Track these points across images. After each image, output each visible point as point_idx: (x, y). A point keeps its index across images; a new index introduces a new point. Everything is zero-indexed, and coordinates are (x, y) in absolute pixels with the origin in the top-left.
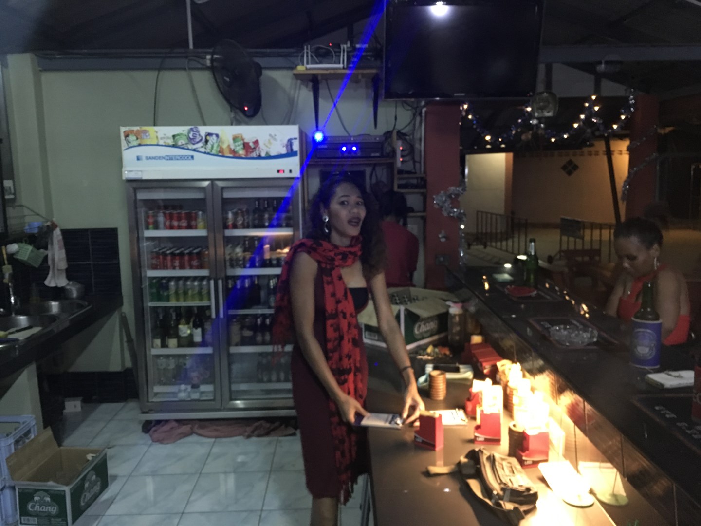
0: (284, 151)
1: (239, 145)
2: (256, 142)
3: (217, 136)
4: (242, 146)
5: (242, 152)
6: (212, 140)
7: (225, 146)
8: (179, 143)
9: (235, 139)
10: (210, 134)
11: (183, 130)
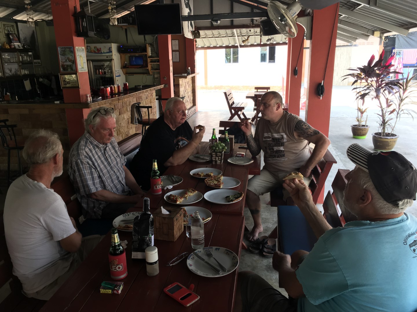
0: (108, 51)
2: (100, 48)
3: (90, 47)
4: (96, 50)
7: (92, 50)
9: (95, 48)
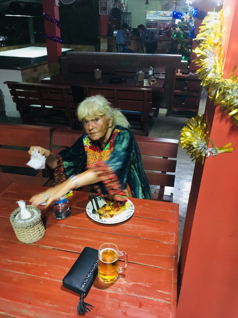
0: (170, 16)
2: (166, 14)
5: (164, 16)
6: (160, 13)
9: (163, 13)
10: (159, 12)
11: (155, 12)
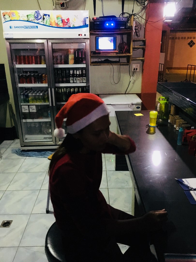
0: (82, 24)
1: (60, 21)
2: (68, 19)
3: (49, 16)
5: (61, 25)
6: (47, 18)
7: (53, 21)
8: (30, 20)
10: (45, 15)
11: (32, 12)
